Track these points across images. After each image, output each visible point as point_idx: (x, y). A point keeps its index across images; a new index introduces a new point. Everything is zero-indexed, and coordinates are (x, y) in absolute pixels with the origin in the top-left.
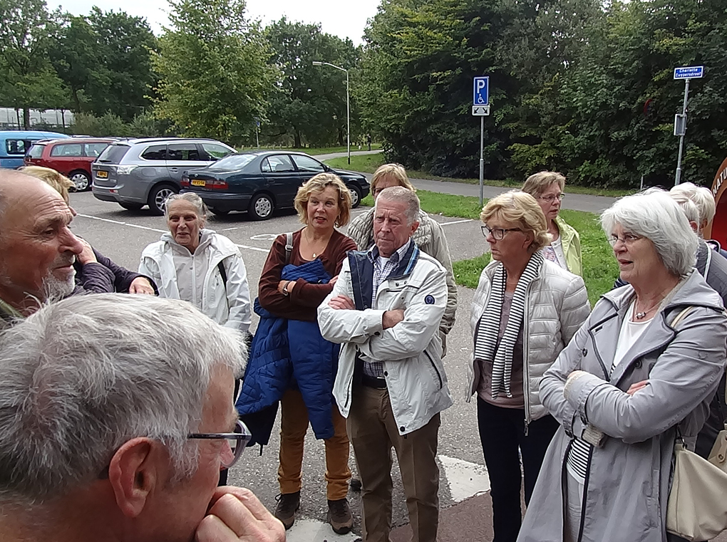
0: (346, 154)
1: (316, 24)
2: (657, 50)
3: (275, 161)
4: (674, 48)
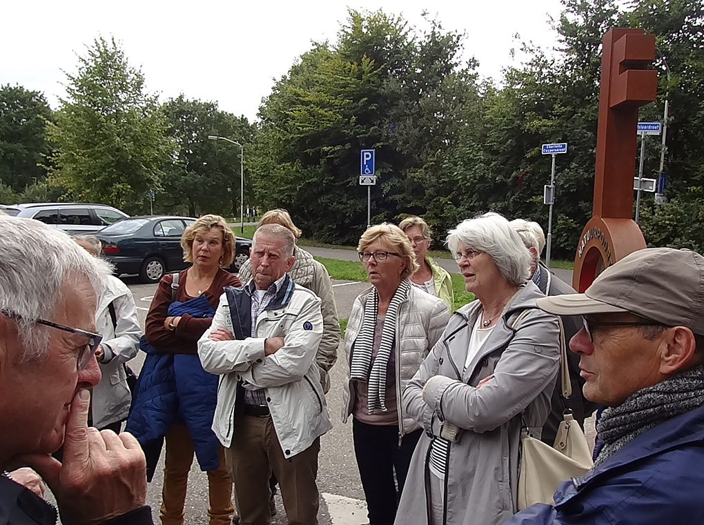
1: (213, 102)
2: (529, 130)
3: (167, 226)
4: (543, 128)
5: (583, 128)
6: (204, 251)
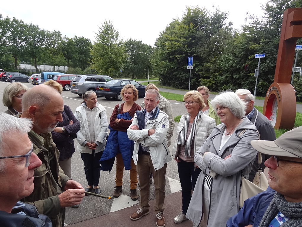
0: (148, 81)
2: (250, 48)
4: (256, 48)
5: (272, 47)
6: (127, 96)
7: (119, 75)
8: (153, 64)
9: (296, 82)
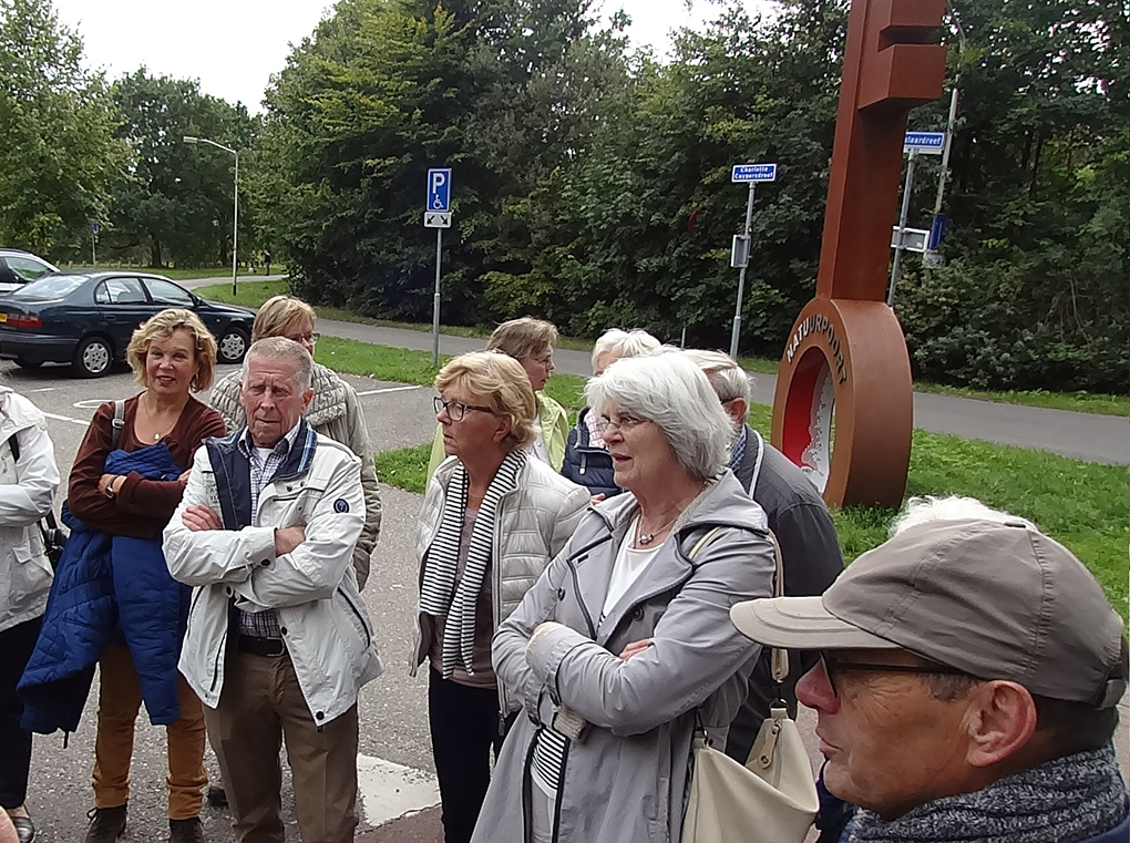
0: (231, 280)
1: (192, 80)
2: (710, 137)
3: (117, 286)
4: (735, 135)
5: (804, 135)
6: (165, 370)
7: (86, 247)
8: (254, 198)
9: (908, 293)
